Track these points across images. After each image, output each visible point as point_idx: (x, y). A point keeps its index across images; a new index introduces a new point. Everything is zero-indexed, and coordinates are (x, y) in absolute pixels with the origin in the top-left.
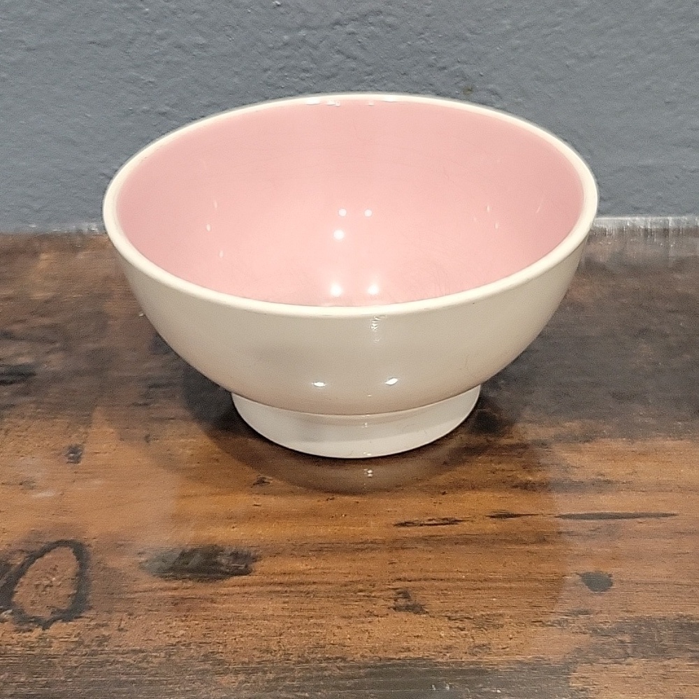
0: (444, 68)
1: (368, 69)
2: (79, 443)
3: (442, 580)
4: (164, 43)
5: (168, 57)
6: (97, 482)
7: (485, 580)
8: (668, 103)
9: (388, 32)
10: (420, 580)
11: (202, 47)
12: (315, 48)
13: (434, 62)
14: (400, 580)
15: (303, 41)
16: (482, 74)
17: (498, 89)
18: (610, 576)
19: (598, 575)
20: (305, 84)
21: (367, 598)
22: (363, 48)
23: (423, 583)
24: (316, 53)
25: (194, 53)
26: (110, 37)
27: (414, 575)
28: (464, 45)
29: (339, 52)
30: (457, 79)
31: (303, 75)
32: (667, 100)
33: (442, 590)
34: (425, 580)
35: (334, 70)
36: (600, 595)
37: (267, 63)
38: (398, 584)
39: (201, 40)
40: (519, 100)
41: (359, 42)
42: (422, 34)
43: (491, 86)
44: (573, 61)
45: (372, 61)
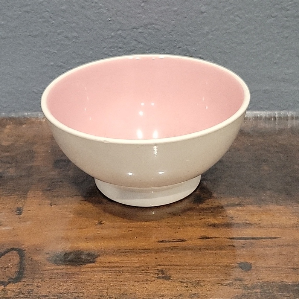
0: (180, 48)
1: (147, 48)
2: (21, 206)
3: (178, 265)
4: (61, 36)
5: (62, 42)
6: (29, 223)
7: (197, 266)
8: (276, 63)
9: (156, 32)
10: (168, 265)
11: (76, 38)
12: (125, 38)
13: (176, 45)
14: (160, 265)
15: (120, 35)
16: (196, 50)
17: (203, 56)
18: (251, 264)
19: (245, 263)
21: (145, 273)
22: (145, 38)
23: (170, 267)
24: (125, 41)
25: (73, 40)
26: (37, 33)
27: (166, 263)
28: (188, 38)
29: (135, 40)
30: (186, 52)
31: (120, 50)
32: (275, 62)
33: (178, 270)
34: (171, 265)
35: (133, 48)
36: (247, 272)
37: (105, 45)
38: (159, 267)
39: (76, 35)
41: (144, 36)
42: (171, 33)
43: (200, 55)
44: (235, 45)
45: (149, 44)
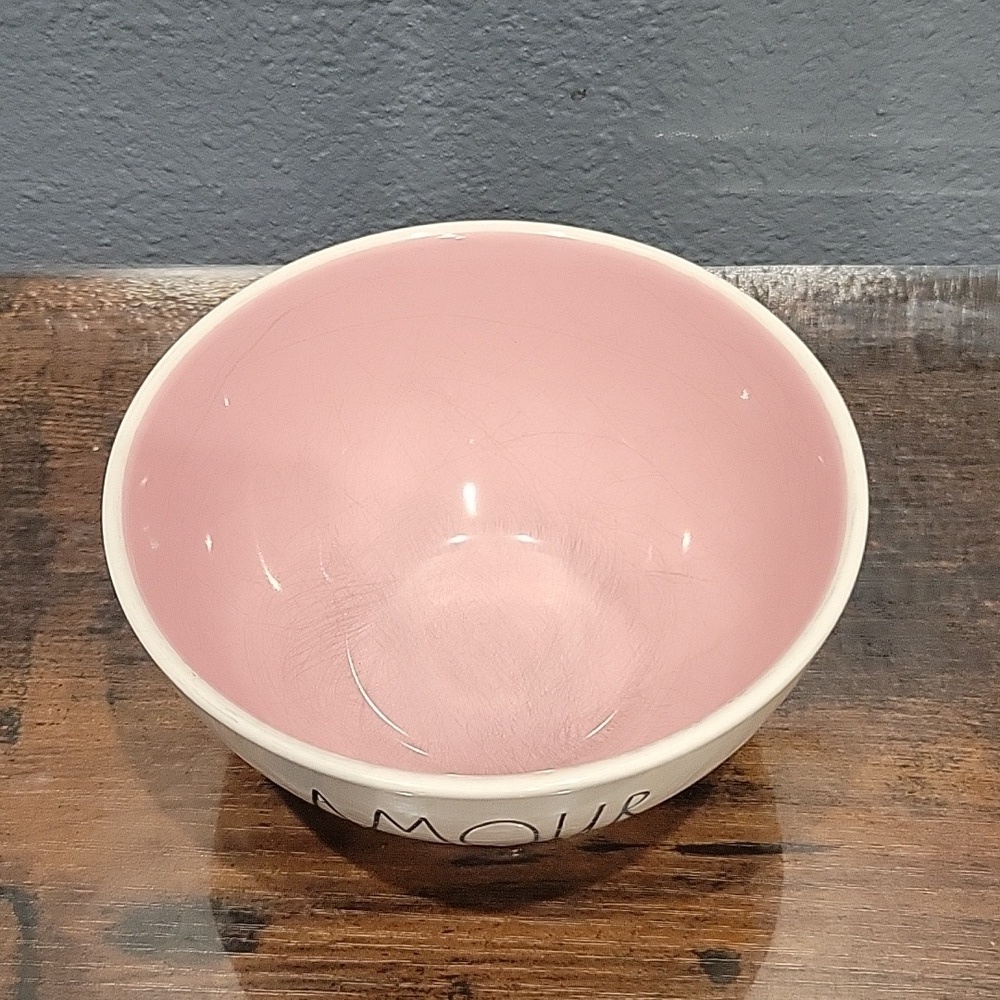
0: (542, 64)
1: (425, 63)
2: (13, 703)
3: (513, 962)
4: (105, 23)
5: (113, 43)
6: (42, 779)
8: (882, 114)
9: (454, 13)
10: (484, 962)
11: (164, 29)
12: (342, 33)
13: (526, 54)
14: (456, 960)
15: (322, 23)
16: (599, 72)
17: (625, 93)
18: (739, 956)
19: (720, 954)
20: (328, 82)
21: (412, 994)
22: (415, 34)
23: (487, 966)
24: (343, 41)
25: (154, 37)
26: (18, 14)
27: (478, 953)
28: (573, 33)
29: (378, 39)
30: (562, 79)
31: (324, 69)
32: (881, 111)
33: (513, 980)
34: (492, 961)
35: (372, 64)
36: (723, 990)
37: (267, 53)
38: (454, 968)
39: (163, 20)
40: (657, 107)
41: (410, 26)
42: (507, 16)
43: (612, 89)
44: (741, 57)
45: (430, 52)
